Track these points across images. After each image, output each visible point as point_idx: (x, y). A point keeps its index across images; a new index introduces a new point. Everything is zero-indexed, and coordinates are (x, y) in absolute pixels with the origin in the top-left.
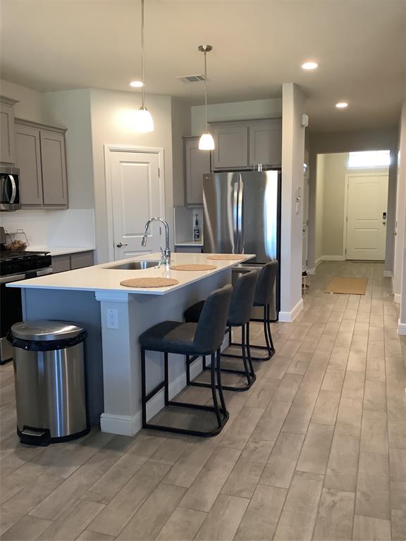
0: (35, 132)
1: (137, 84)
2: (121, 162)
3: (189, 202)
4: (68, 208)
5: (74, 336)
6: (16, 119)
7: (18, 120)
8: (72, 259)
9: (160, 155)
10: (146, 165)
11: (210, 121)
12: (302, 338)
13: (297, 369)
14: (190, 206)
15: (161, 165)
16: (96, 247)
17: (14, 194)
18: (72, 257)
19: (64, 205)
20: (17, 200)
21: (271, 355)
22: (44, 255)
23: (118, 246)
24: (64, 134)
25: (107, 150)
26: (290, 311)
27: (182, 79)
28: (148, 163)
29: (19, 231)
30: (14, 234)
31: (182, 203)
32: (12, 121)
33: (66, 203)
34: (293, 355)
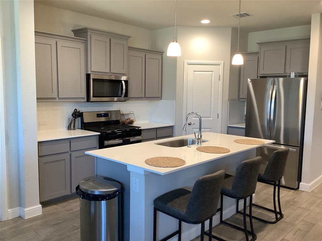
0: (143, 55)
1: (206, 22)
2: (194, 71)
3: (241, 97)
4: (161, 99)
5: (111, 193)
6: (129, 47)
7: (130, 48)
8: (158, 131)
9: (221, 67)
10: (211, 73)
11: (259, 42)
12: (312, 208)
13: (295, 237)
14: (241, 100)
15: (221, 73)
16: (175, 124)
17: (124, 91)
18: (158, 130)
19: (159, 97)
20: (126, 95)
21: (277, 220)
22: (137, 129)
23: (189, 124)
24: (162, 55)
25: (186, 64)
26: (309, 182)
27: (233, 16)
28: (213, 71)
29: (132, 112)
30: (128, 114)
31: (236, 98)
32: (126, 49)
33: (160, 96)
34: (297, 223)
